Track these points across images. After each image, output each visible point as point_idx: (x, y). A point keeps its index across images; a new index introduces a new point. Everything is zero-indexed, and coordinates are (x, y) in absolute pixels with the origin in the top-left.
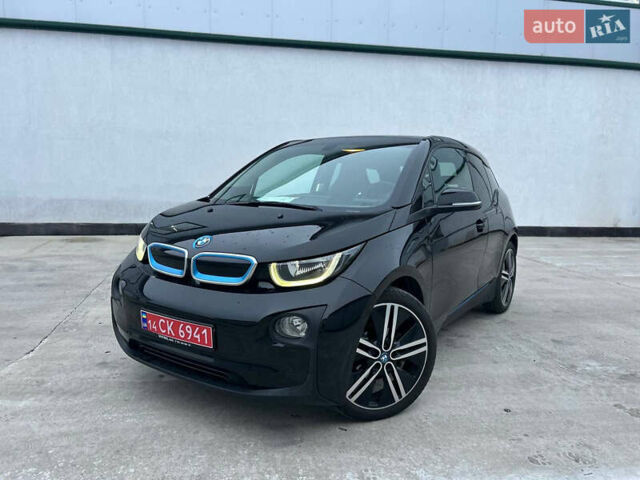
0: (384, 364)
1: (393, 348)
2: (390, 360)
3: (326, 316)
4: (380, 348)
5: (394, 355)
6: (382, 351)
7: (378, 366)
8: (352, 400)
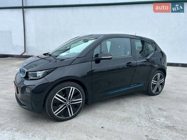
0: (67, 105)
1: (71, 100)
2: (70, 104)
3: (33, 89)
4: (67, 100)
5: (71, 102)
6: (68, 101)
7: (66, 105)
8: (56, 115)
